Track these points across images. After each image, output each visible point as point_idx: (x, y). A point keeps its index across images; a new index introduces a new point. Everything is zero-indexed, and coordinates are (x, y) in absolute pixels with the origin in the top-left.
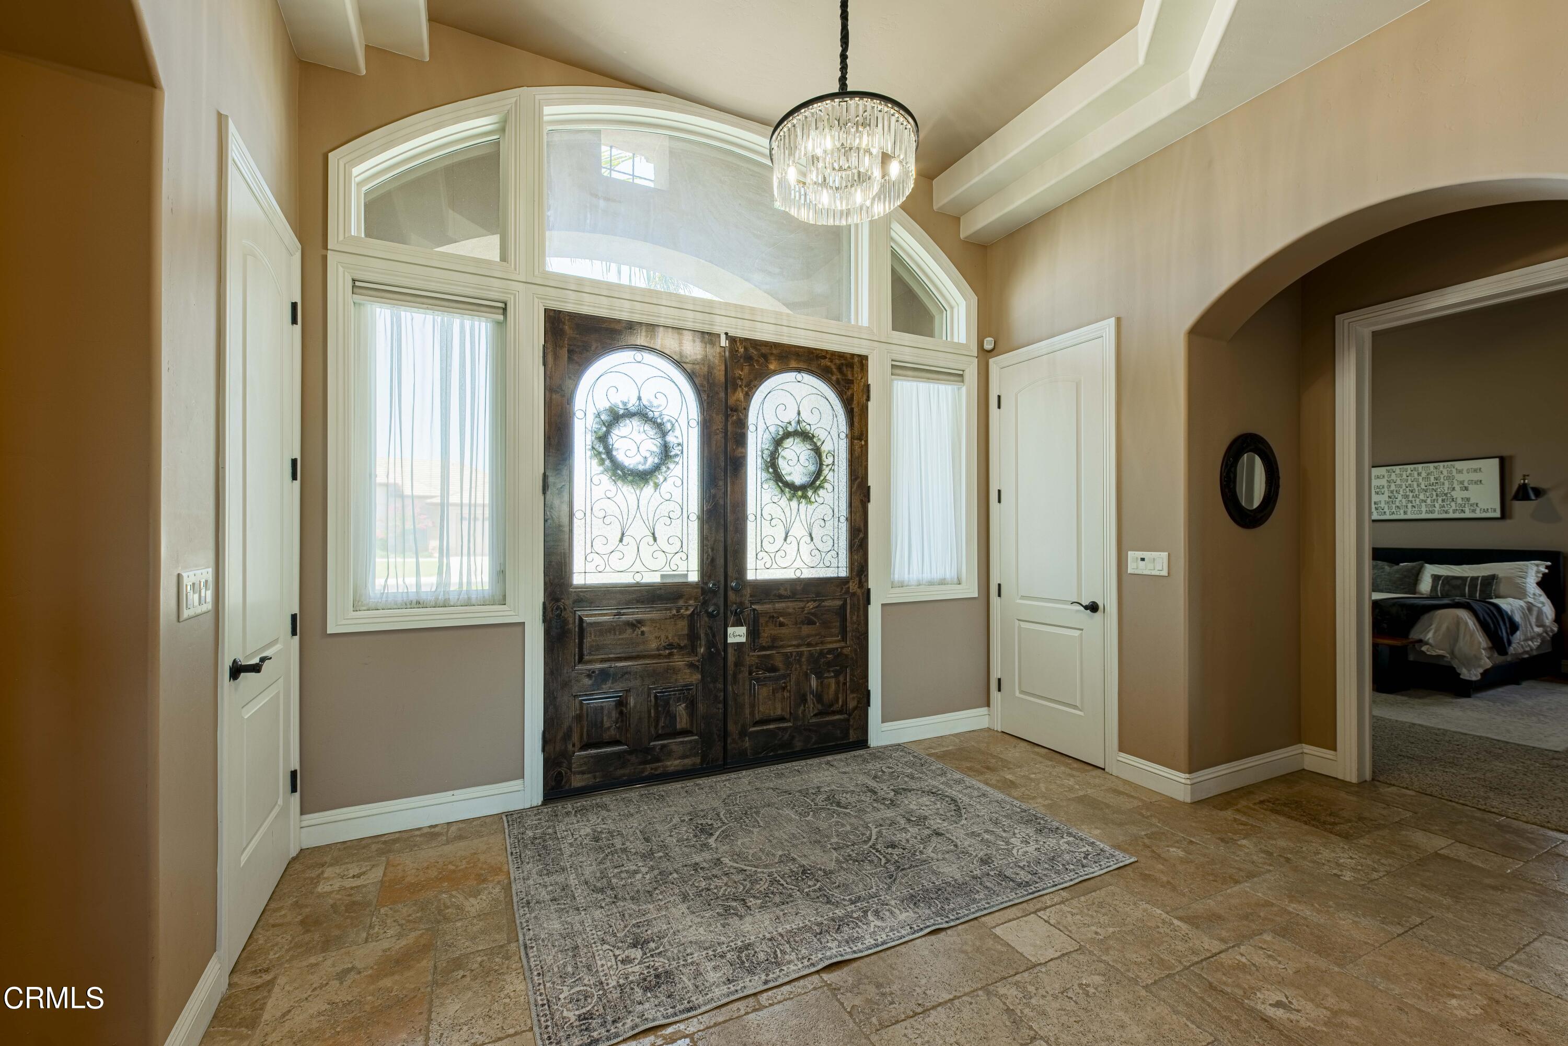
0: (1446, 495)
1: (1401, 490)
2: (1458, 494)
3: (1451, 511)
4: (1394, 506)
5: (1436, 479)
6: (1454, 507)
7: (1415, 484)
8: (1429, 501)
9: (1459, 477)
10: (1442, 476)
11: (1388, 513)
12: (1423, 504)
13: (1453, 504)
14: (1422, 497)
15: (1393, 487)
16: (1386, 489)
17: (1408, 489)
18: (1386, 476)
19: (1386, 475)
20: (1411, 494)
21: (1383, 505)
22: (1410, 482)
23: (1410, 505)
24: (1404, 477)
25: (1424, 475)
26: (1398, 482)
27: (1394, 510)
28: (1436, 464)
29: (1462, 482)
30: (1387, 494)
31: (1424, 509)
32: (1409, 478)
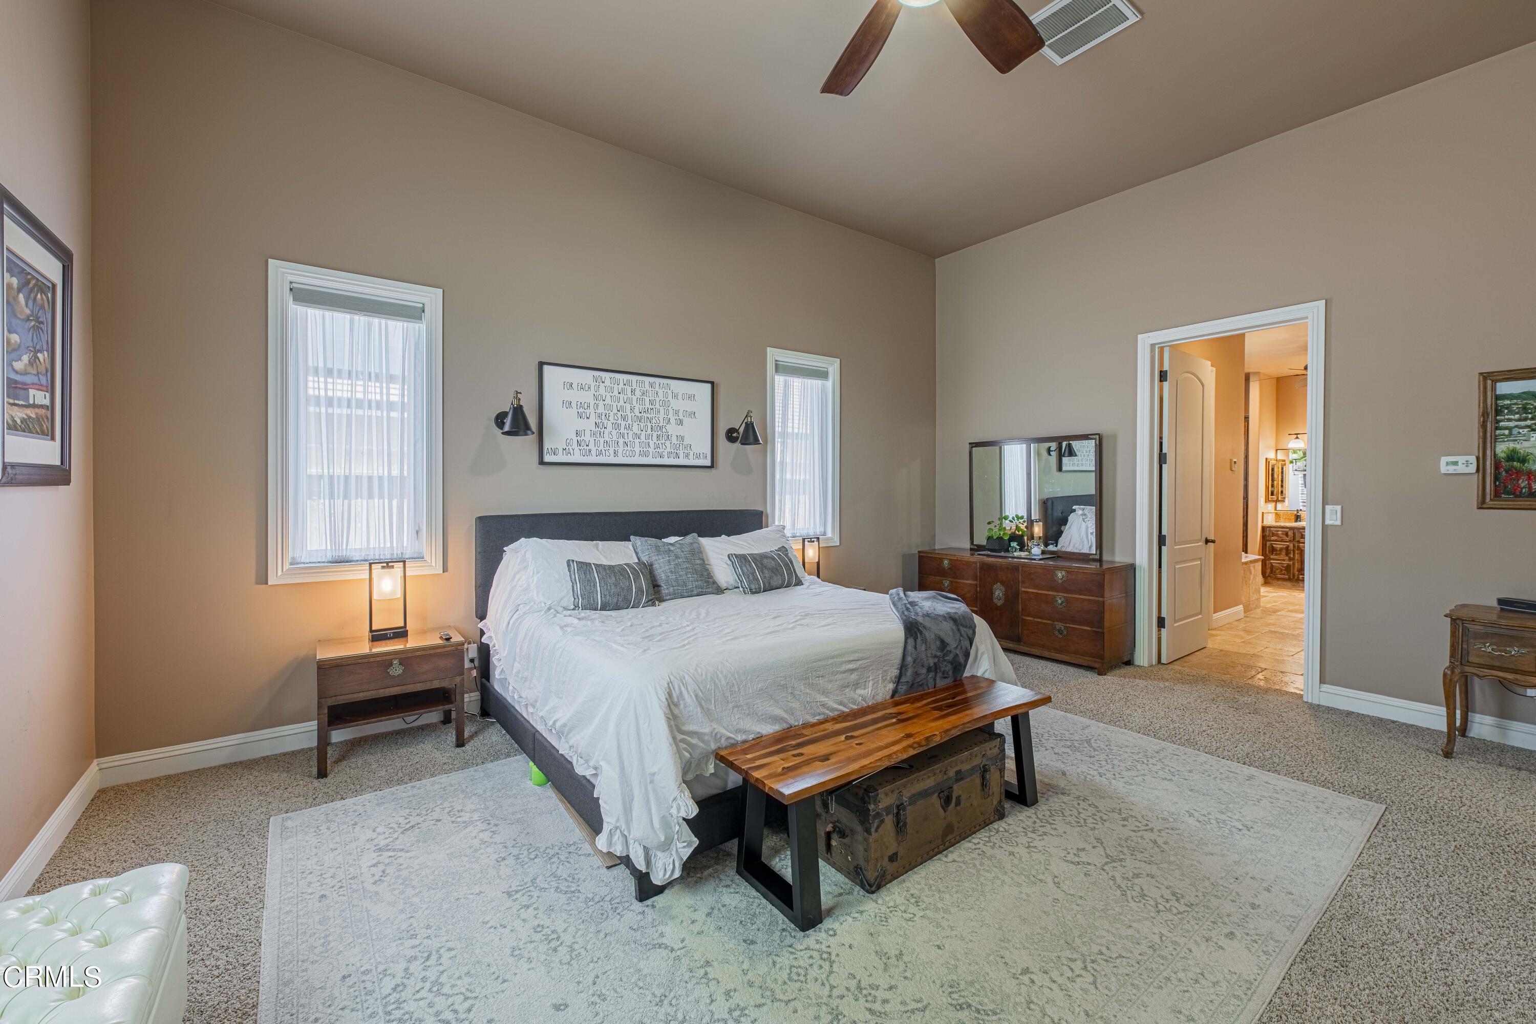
0: (661, 428)
1: (612, 414)
2: (672, 429)
3: (665, 454)
4: (602, 440)
5: (651, 402)
6: (669, 449)
7: (628, 406)
8: (643, 437)
9: (675, 404)
10: (658, 399)
11: (594, 452)
12: (637, 441)
13: (668, 443)
14: (635, 429)
15: (601, 409)
16: (592, 410)
17: (619, 414)
18: (592, 388)
19: (593, 385)
20: (623, 423)
21: (587, 437)
22: (622, 402)
23: (621, 441)
24: (616, 393)
25: (638, 393)
26: (608, 401)
27: (601, 448)
28: (652, 379)
29: (677, 413)
30: (593, 419)
31: (637, 449)
32: (621, 396)
